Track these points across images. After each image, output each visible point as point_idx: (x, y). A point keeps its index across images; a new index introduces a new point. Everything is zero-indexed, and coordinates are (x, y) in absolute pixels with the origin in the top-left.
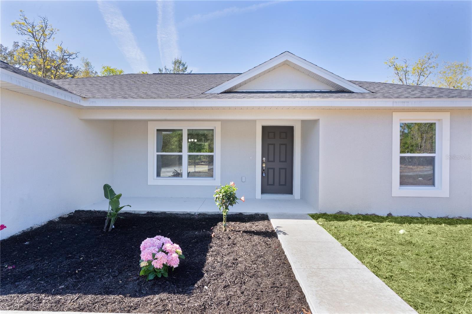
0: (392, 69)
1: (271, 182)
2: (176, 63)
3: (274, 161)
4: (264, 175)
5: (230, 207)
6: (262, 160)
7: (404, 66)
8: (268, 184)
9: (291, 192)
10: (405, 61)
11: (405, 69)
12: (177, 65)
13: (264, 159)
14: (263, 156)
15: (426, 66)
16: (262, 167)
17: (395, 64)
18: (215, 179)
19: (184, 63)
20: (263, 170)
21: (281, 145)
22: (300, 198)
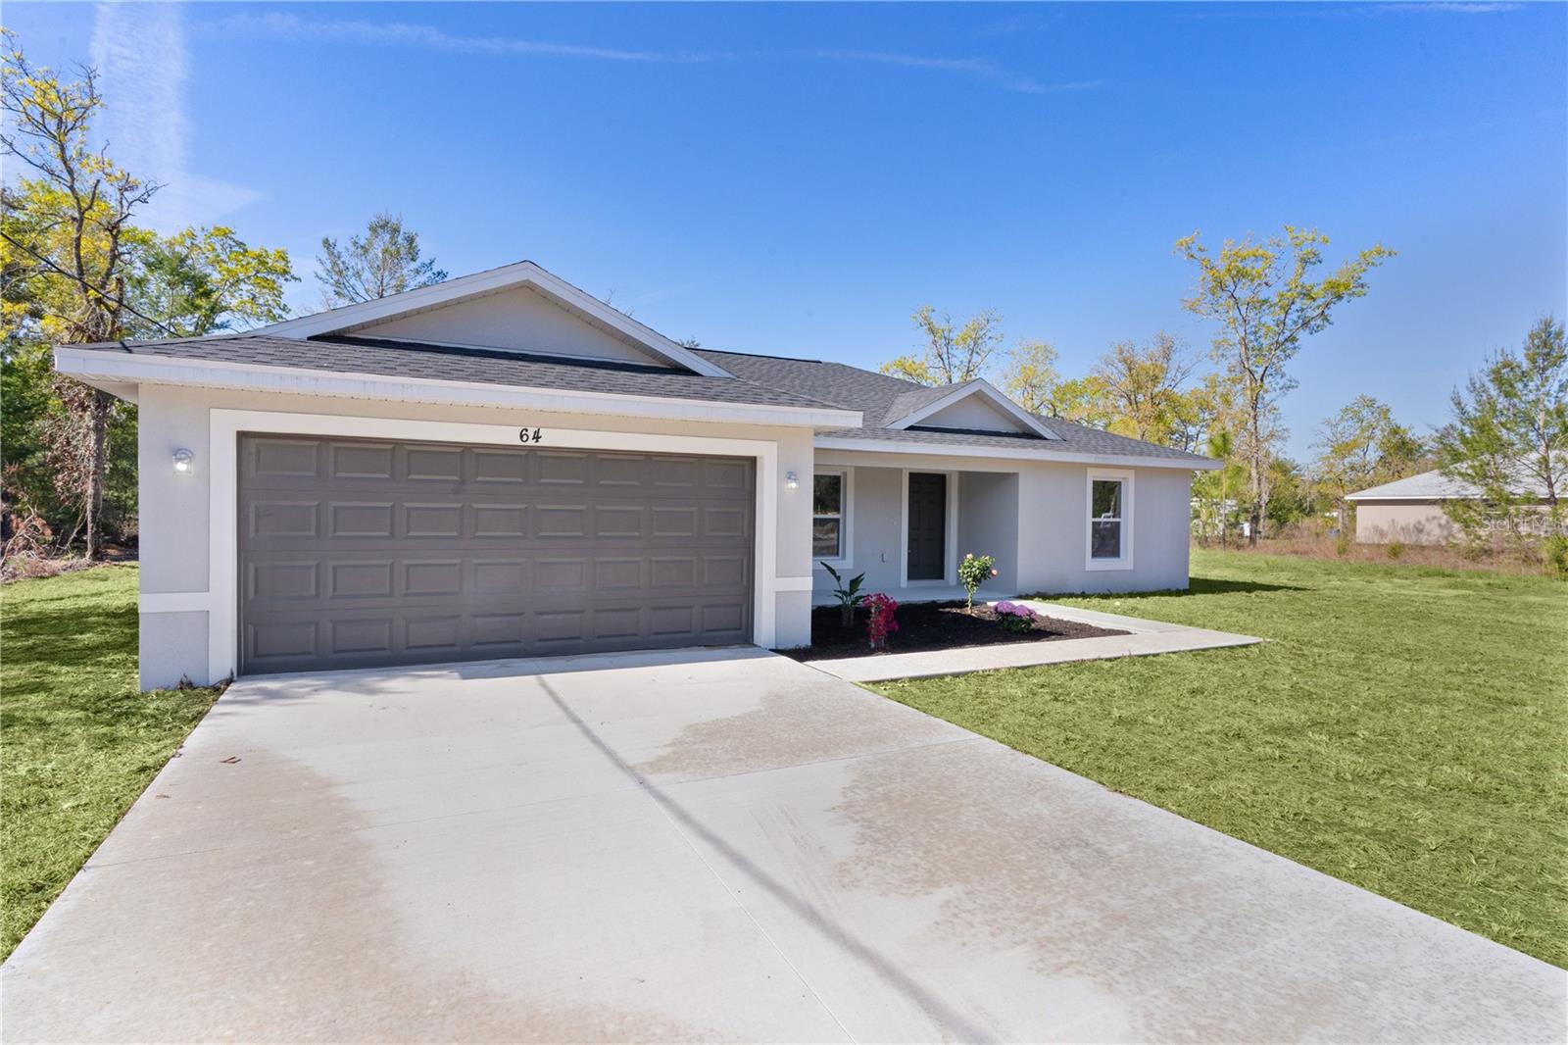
1: (915, 560)
2: (376, 229)
6: (909, 527)
9: (941, 576)
12: (386, 236)
14: (909, 521)
16: (909, 538)
18: (844, 558)
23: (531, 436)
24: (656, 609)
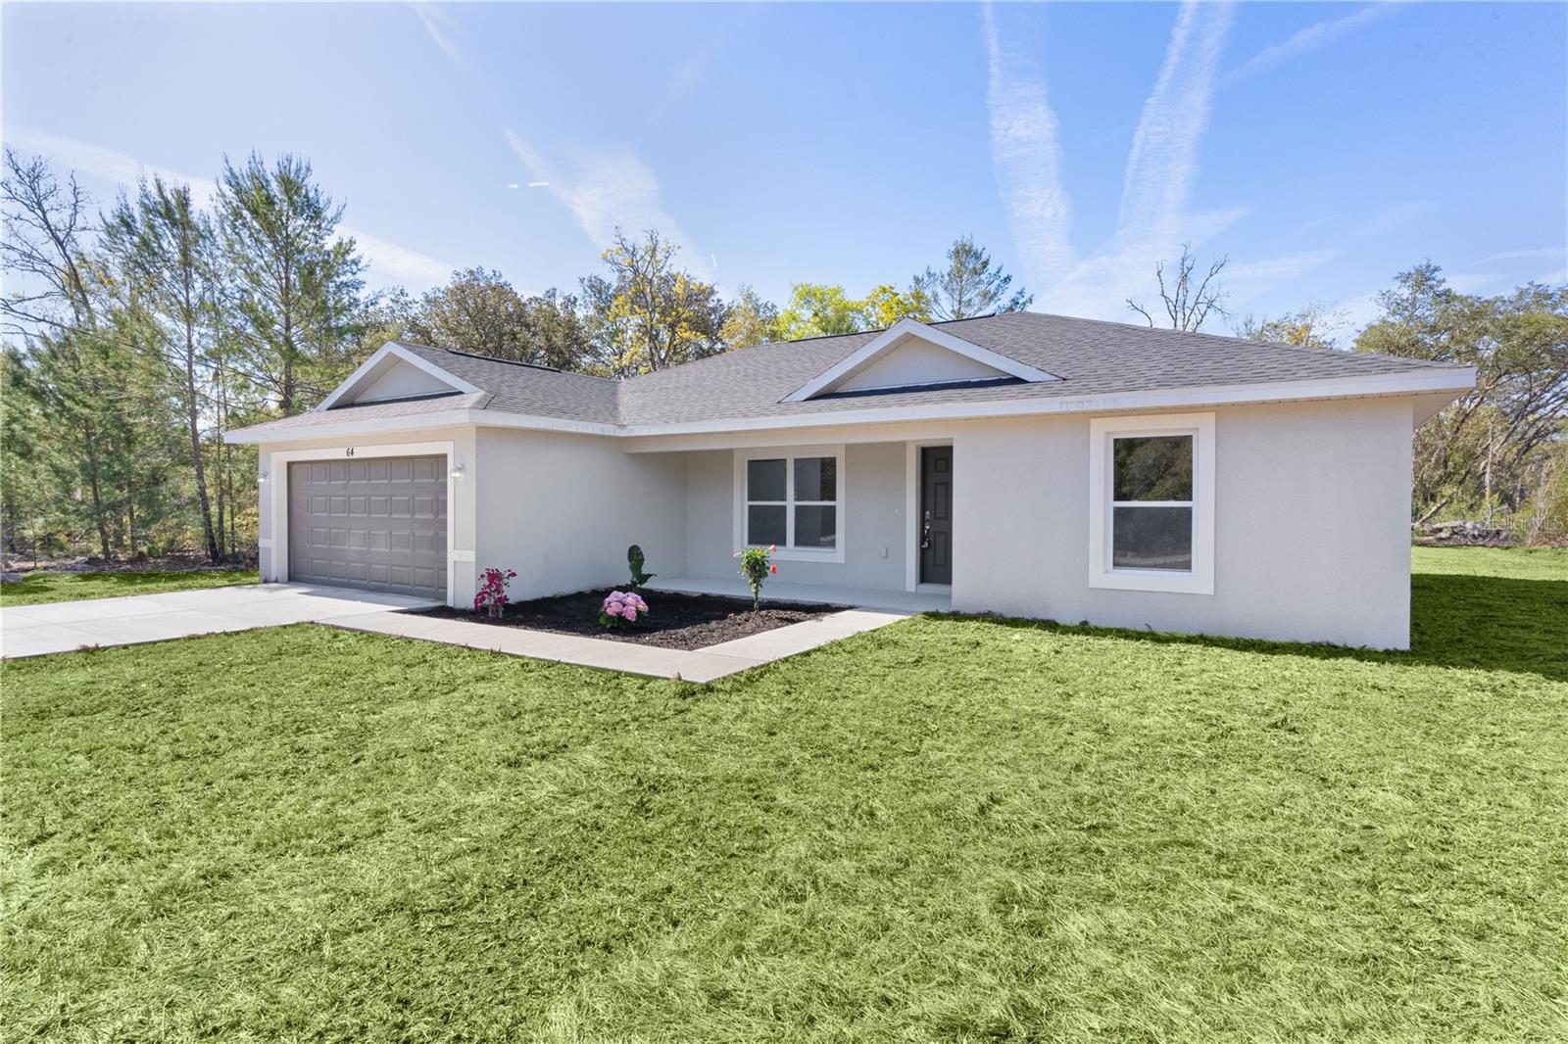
4: (925, 545)
6: (924, 517)
13: (928, 513)
14: (923, 509)
16: (923, 530)
18: (837, 550)
20: (924, 536)
23: (350, 452)
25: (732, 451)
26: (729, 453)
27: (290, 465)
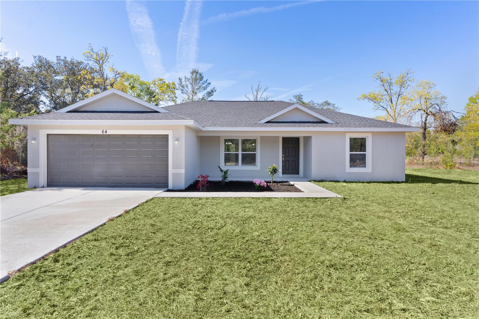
0: (379, 81)
1: (287, 168)
2: (192, 73)
3: (289, 157)
4: (283, 164)
5: (274, 174)
6: (283, 156)
7: (388, 78)
8: (286, 169)
9: (298, 173)
10: (389, 75)
11: (389, 81)
12: (195, 75)
13: (283, 155)
14: (283, 154)
15: (406, 79)
16: (283, 160)
17: (381, 77)
18: (257, 166)
19: (202, 73)
20: (283, 161)
21: (292, 147)
22: (303, 176)
23: (105, 132)
24: (141, 177)
25: (220, 136)
26: (219, 137)
27: (48, 135)
